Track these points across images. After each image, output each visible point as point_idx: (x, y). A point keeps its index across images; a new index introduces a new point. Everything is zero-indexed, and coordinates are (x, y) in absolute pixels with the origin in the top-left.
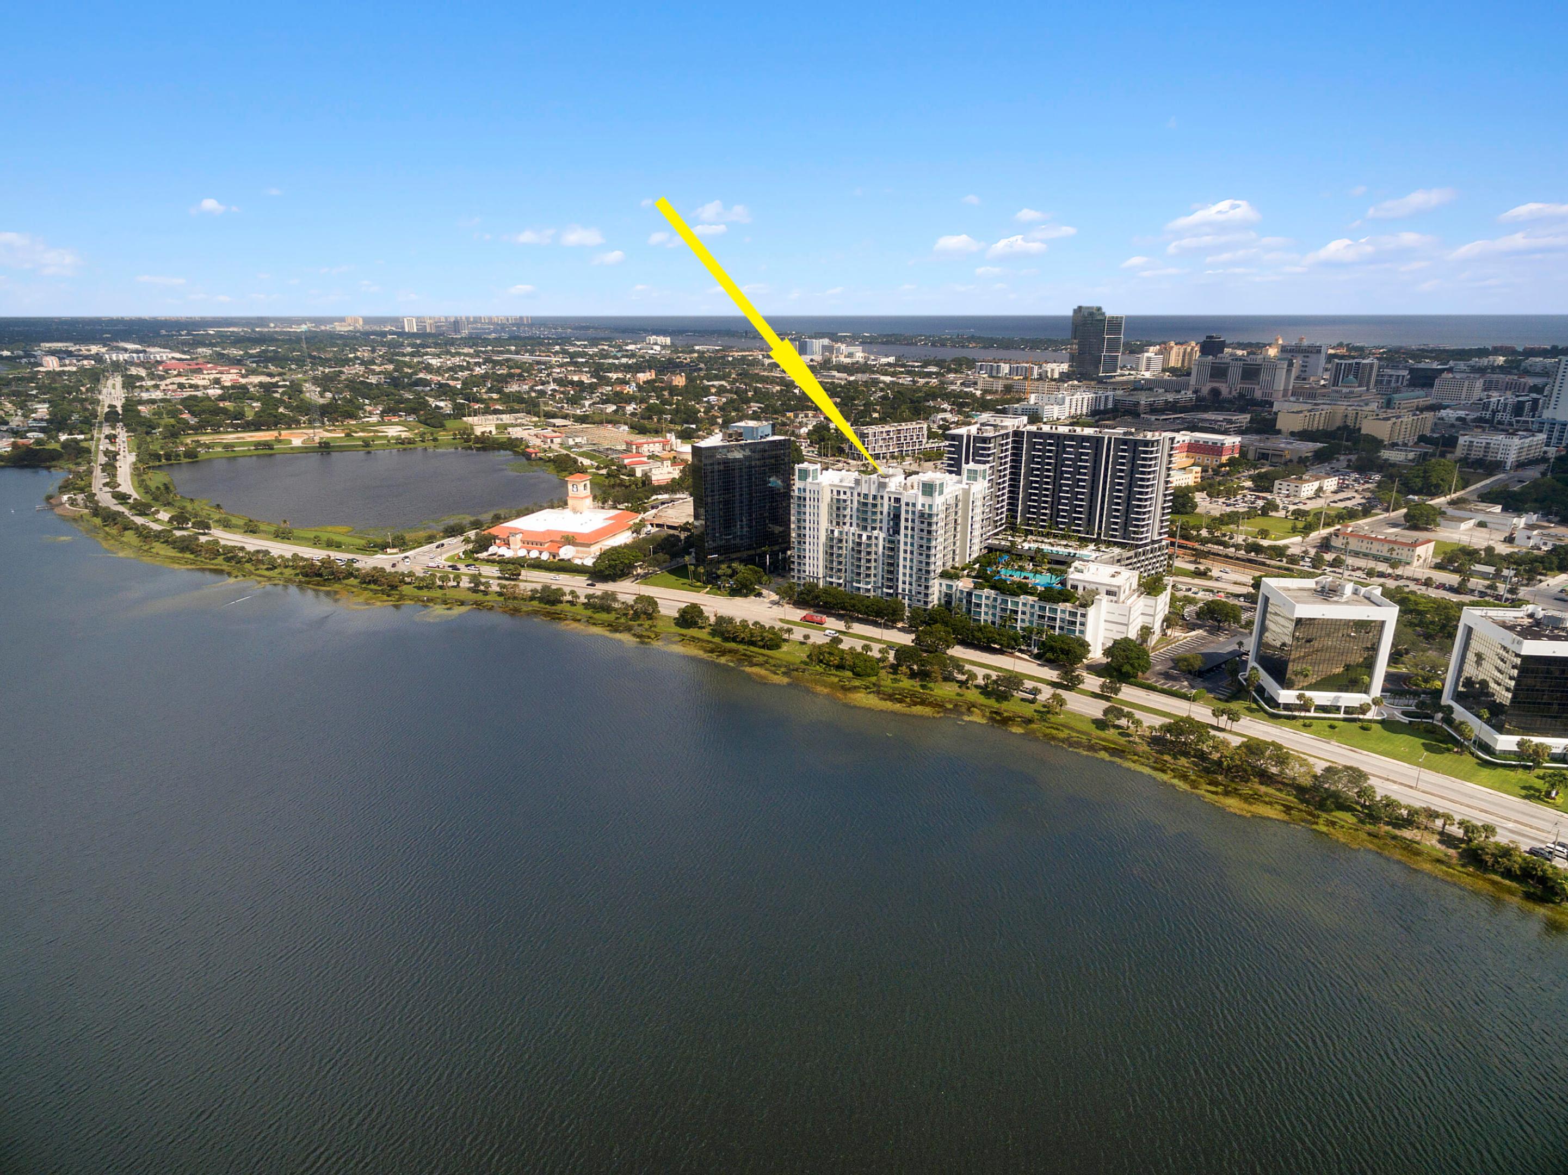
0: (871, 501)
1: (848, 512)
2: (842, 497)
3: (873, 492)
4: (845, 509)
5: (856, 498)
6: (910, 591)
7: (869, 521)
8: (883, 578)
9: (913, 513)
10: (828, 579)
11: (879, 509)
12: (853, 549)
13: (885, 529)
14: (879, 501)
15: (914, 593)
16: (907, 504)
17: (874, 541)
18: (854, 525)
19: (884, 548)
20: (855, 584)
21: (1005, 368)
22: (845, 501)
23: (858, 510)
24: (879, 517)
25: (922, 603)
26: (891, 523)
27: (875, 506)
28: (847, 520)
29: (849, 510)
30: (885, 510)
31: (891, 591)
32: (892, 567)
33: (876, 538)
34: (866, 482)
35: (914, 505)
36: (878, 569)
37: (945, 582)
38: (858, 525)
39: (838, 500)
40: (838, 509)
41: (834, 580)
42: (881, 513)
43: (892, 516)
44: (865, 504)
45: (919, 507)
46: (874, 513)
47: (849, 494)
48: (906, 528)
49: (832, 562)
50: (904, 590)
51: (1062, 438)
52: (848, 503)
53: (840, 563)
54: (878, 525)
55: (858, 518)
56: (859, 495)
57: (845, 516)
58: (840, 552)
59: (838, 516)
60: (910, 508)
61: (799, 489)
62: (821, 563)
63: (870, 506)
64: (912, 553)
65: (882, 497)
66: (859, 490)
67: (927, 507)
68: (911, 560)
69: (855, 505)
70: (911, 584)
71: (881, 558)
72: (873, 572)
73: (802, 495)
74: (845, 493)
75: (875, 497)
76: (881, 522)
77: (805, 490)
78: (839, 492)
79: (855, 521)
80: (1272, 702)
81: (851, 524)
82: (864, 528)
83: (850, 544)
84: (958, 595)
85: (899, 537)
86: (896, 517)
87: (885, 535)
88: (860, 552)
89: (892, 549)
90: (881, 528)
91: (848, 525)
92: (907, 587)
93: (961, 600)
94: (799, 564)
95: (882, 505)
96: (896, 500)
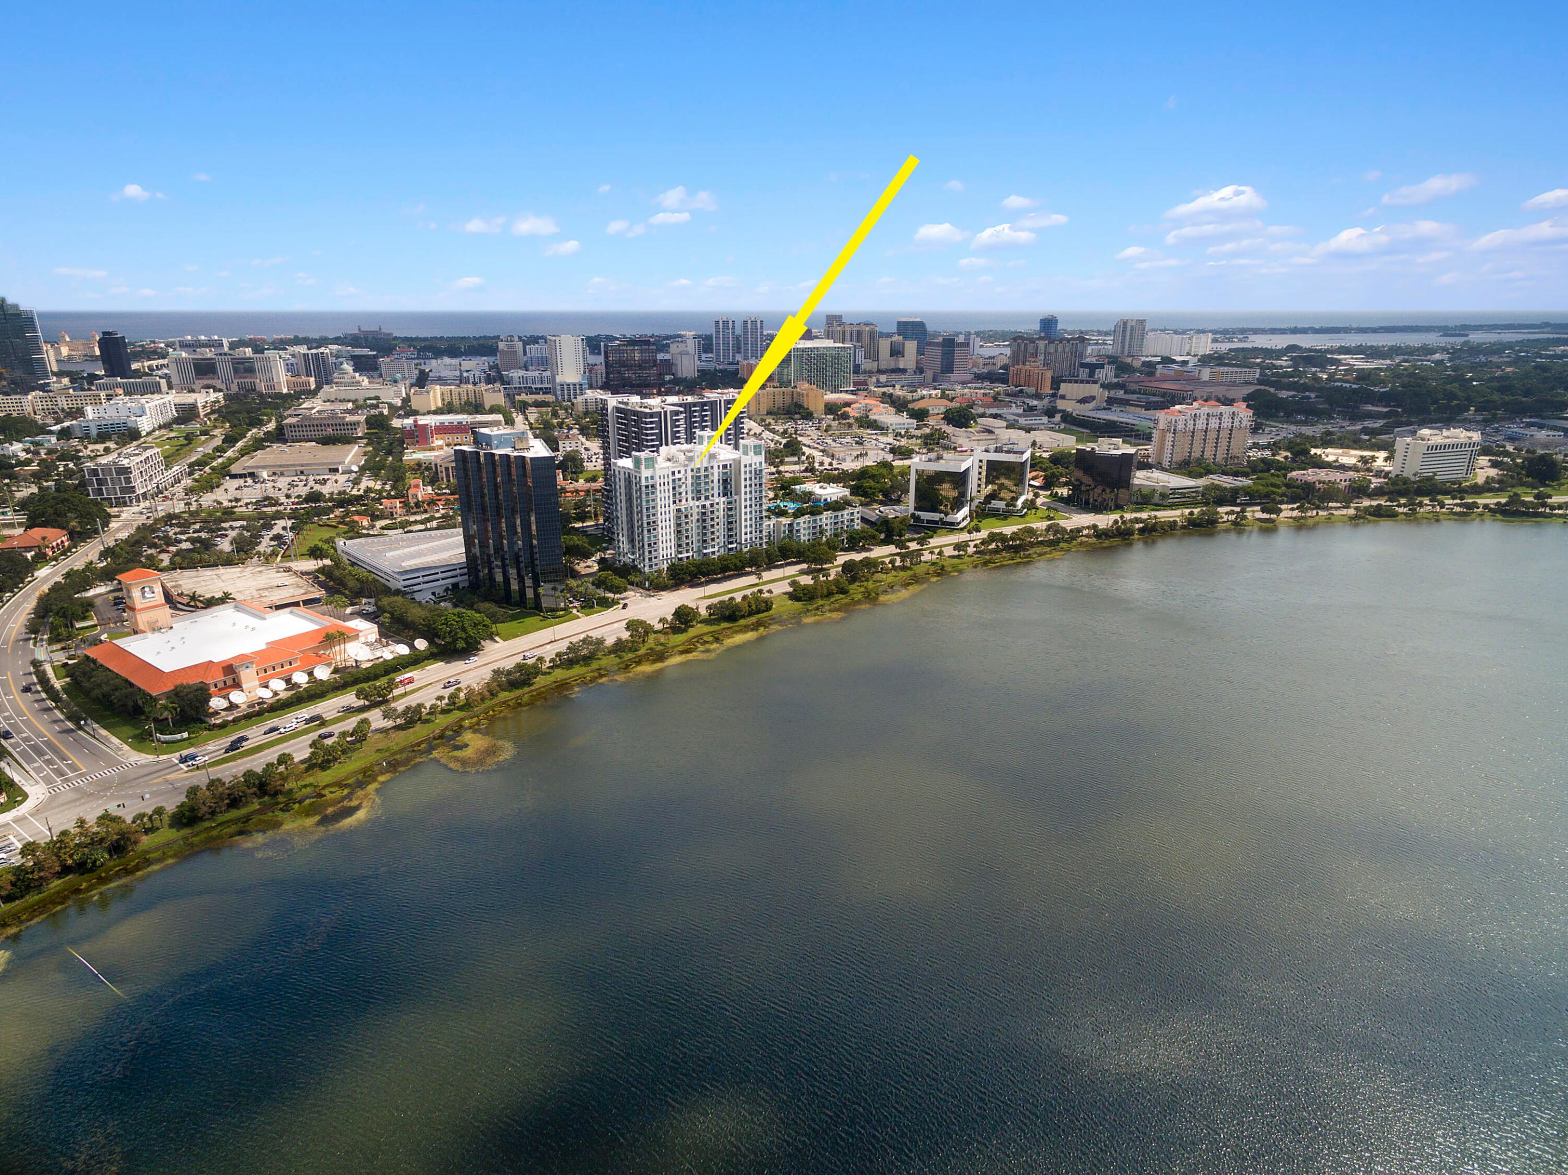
0: (703, 473)
1: (683, 489)
2: (677, 476)
3: (705, 464)
4: (680, 487)
5: (690, 474)
6: (751, 539)
7: (703, 492)
8: (724, 537)
9: (750, 472)
10: (680, 556)
11: (710, 478)
12: (698, 521)
13: (716, 495)
14: (710, 471)
15: (753, 539)
16: (745, 466)
17: (716, 507)
18: (690, 499)
19: (724, 510)
20: (703, 551)
22: (680, 479)
23: (692, 484)
24: (711, 484)
25: (759, 544)
26: (722, 488)
27: (706, 476)
28: (683, 496)
29: (684, 486)
30: (716, 478)
31: (735, 545)
32: (731, 524)
33: (717, 504)
34: (698, 456)
35: (750, 465)
36: (720, 531)
38: (693, 498)
39: (674, 481)
40: (674, 488)
41: (685, 554)
42: (712, 482)
43: (721, 482)
44: (699, 477)
45: (754, 466)
46: (706, 483)
47: (683, 472)
48: (746, 486)
49: (681, 539)
50: (746, 540)
52: (684, 480)
53: (688, 537)
54: (711, 492)
55: (693, 491)
56: (692, 470)
57: (680, 494)
58: (687, 527)
59: (674, 495)
60: (748, 469)
61: (647, 478)
62: (673, 543)
63: (702, 478)
64: (751, 506)
65: (712, 467)
66: (692, 466)
68: (751, 513)
69: (689, 481)
70: (751, 533)
71: (722, 519)
72: (717, 534)
73: (650, 482)
74: (679, 472)
75: (706, 469)
76: (713, 489)
77: (652, 478)
78: (673, 473)
79: (690, 496)
80: (952, 524)
81: (687, 500)
82: (699, 499)
83: (695, 517)
84: (783, 529)
85: (736, 497)
86: (725, 481)
87: (724, 499)
88: (704, 521)
89: (730, 509)
90: (713, 496)
91: (684, 501)
92: (749, 536)
93: (784, 532)
94: (650, 552)
95: (713, 474)
96: (725, 467)
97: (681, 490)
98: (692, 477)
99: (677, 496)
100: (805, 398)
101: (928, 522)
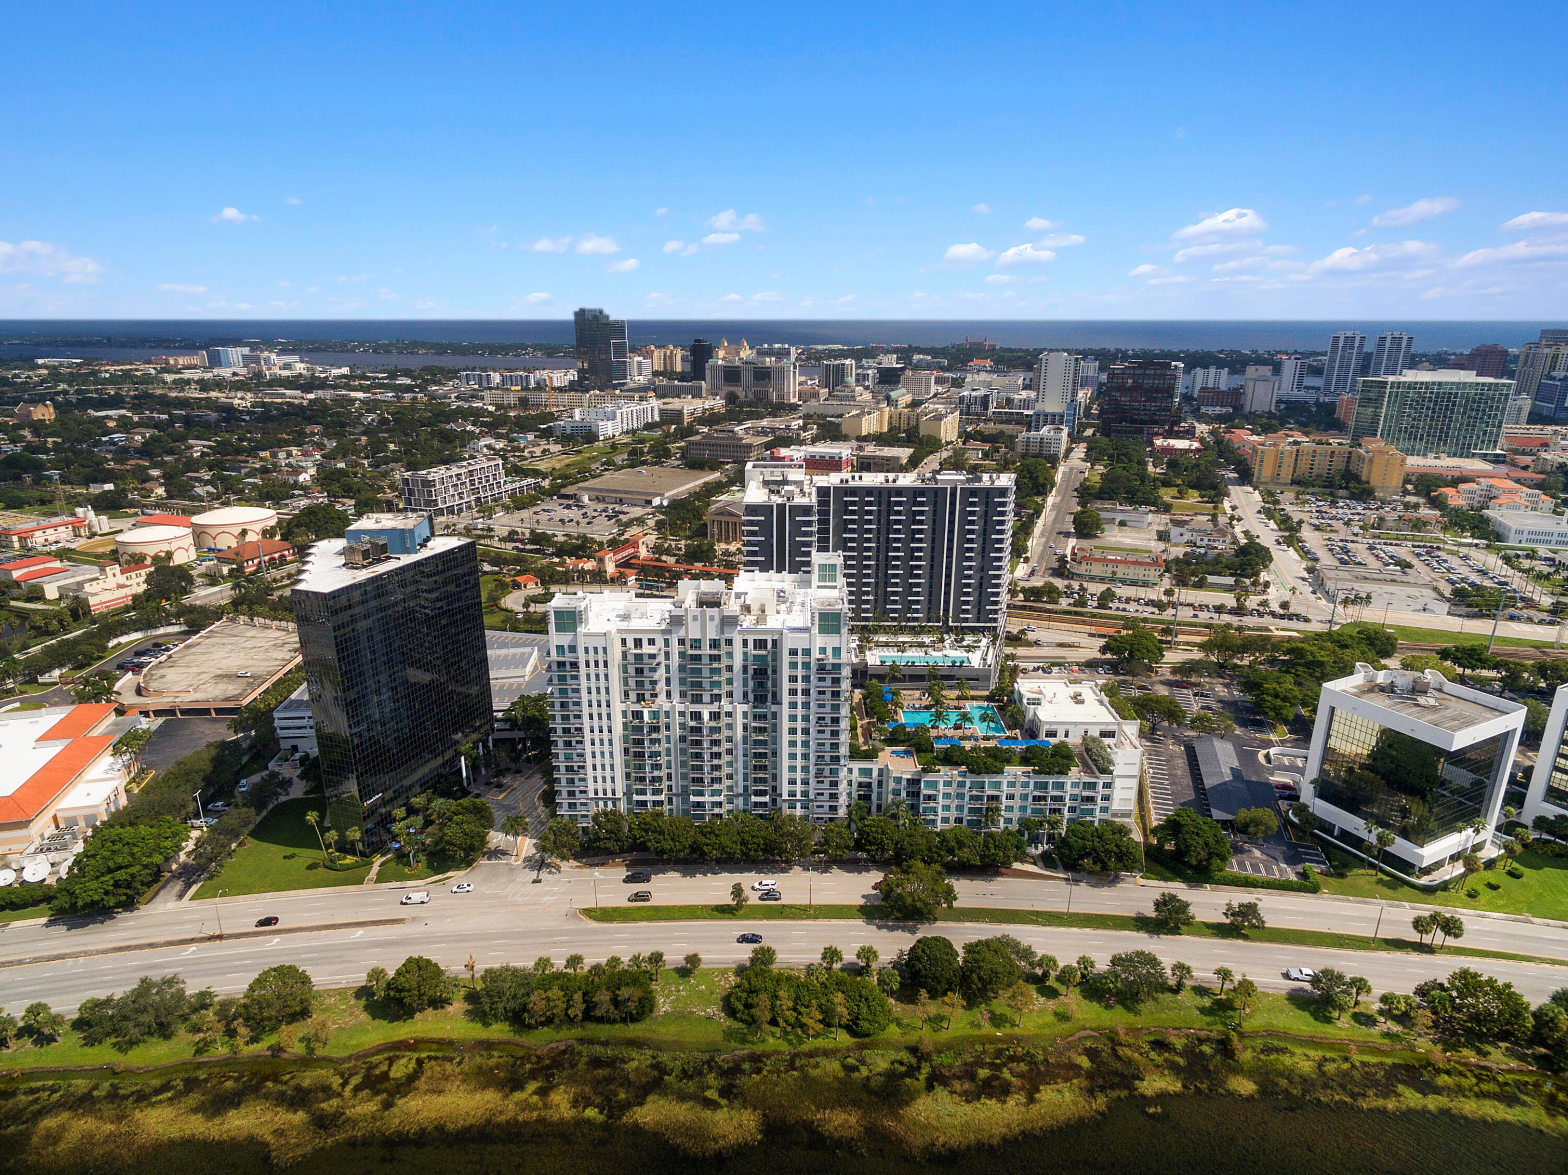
0: (706, 651)
1: (661, 674)
2: (647, 649)
3: (712, 633)
4: (654, 670)
5: (675, 649)
6: (805, 794)
7: (706, 685)
8: (745, 779)
9: (806, 665)
10: (636, 797)
11: (725, 662)
12: (683, 739)
13: (738, 694)
14: (724, 649)
15: (812, 796)
16: (793, 652)
17: (725, 720)
18: (676, 694)
19: (745, 728)
20: (693, 799)
21: (496, 378)
22: (652, 656)
23: (682, 668)
24: (725, 675)
25: (826, 809)
26: (751, 684)
27: (715, 658)
28: (661, 687)
29: (662, 670)
30: (738, 662)
31: (766, 799)
32: (765, 760)
33: (729, 714)
34: (695, 618)
35: (807, 652)
36: (735, 767)
37: (856, 766)
38: (683, 695)
39: (639, 657)
40: (639, 671)
41: (649, 797)
42: (730, 668)
43: (751, 672)
44: (698, 658)
45: (816, 654)
46: (716, 671)
47: (659, 643)
48: (793, 692)
49: (641, 767)
50: (792, 794)
51: (885, 495)
52: (661, 658)
53: (657, 767)
54: (725, 688)
55: (682, 682)
56: (682, 642)
57: (654, 683)
58: (656, 748)
59: (640, 684)
60: (800, 659)
61: (560, 649)
62: (619, 773)
63: (705, 660)
64: (806, 731)
65: (729, 642)
66: (682, 633)
67: (829, 652)
68: (806, 744)
69: (675, 660)
70: (805, 782)
71: (741, 746)
72: (726, 770)
73: (568, 657)
74: (652, 642)
75: (715, 644)
76: (730, 682)
77: (573, 649)
78: (638, 643)
79: (676, 689)
80: (1406, 866)
81: (669, 694)
82: (697, 699)
83: (677, 732)
84: (892, 785)
85: (774, 708)
86: (760, 673)
87: (745, 707)
88: (698, 743)
89: (762, 730)
90: (730, 694)
91: (662, 696)
92: (799, 788)
93: (897, 793)
94: (571, 782)
95: (730, 655)
96: (760, 644)
97: (656, 676)
98: (682, 655)
99: (647, 686)
100: (1366, 466)
101: (1345, 836)
